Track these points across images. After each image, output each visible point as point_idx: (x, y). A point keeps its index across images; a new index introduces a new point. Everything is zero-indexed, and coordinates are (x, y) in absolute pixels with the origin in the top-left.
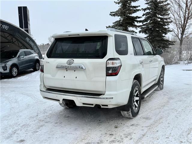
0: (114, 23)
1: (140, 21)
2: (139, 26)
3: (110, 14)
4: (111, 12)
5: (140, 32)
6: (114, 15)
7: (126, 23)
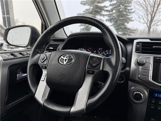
0: (84, 11)
1: (107, 11)
2: (106, 15)
3: (81, 3)
4: (82, 1)
5: (107, 20)
6: (84, 4)
7: (95, 11)
